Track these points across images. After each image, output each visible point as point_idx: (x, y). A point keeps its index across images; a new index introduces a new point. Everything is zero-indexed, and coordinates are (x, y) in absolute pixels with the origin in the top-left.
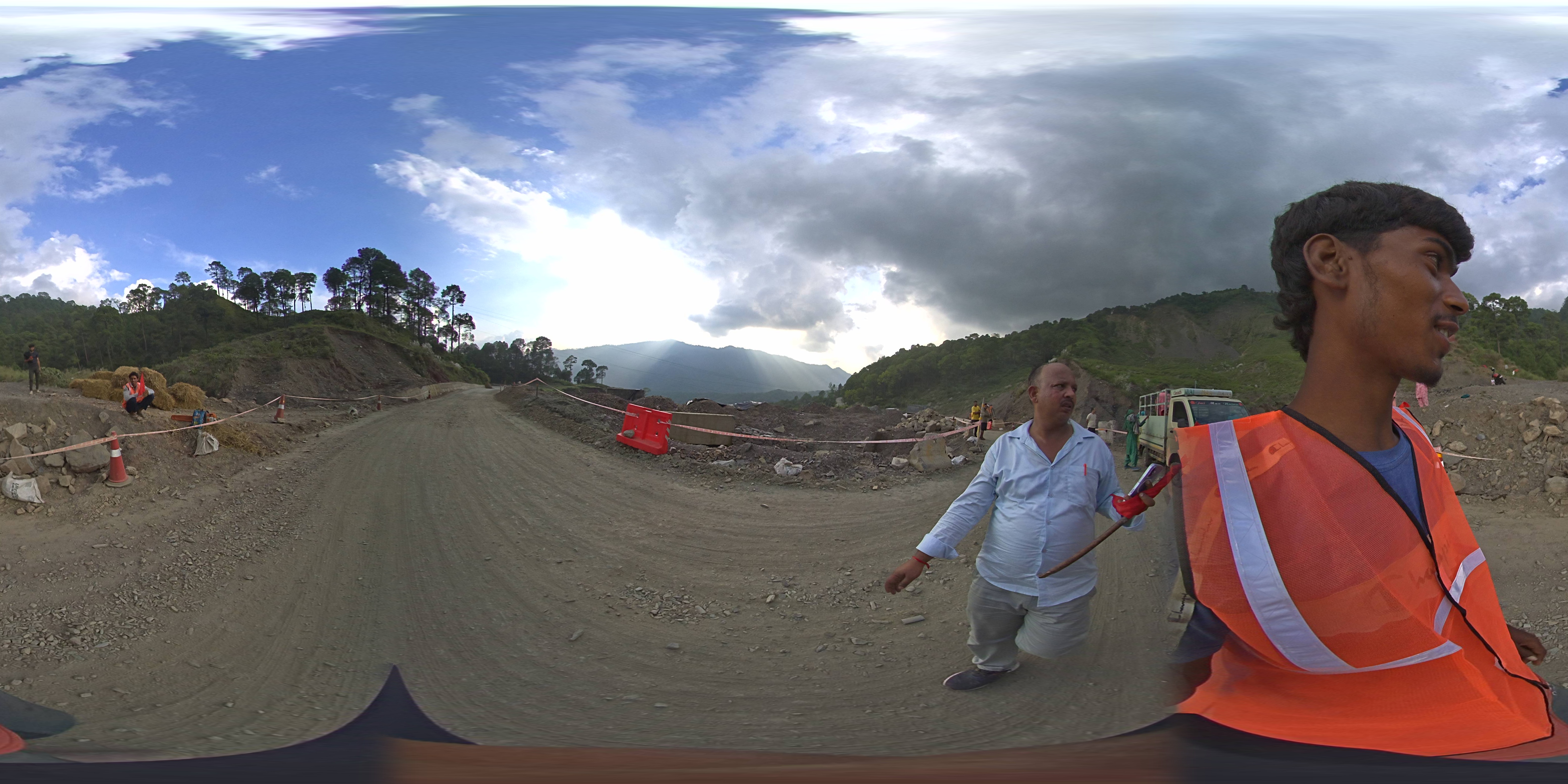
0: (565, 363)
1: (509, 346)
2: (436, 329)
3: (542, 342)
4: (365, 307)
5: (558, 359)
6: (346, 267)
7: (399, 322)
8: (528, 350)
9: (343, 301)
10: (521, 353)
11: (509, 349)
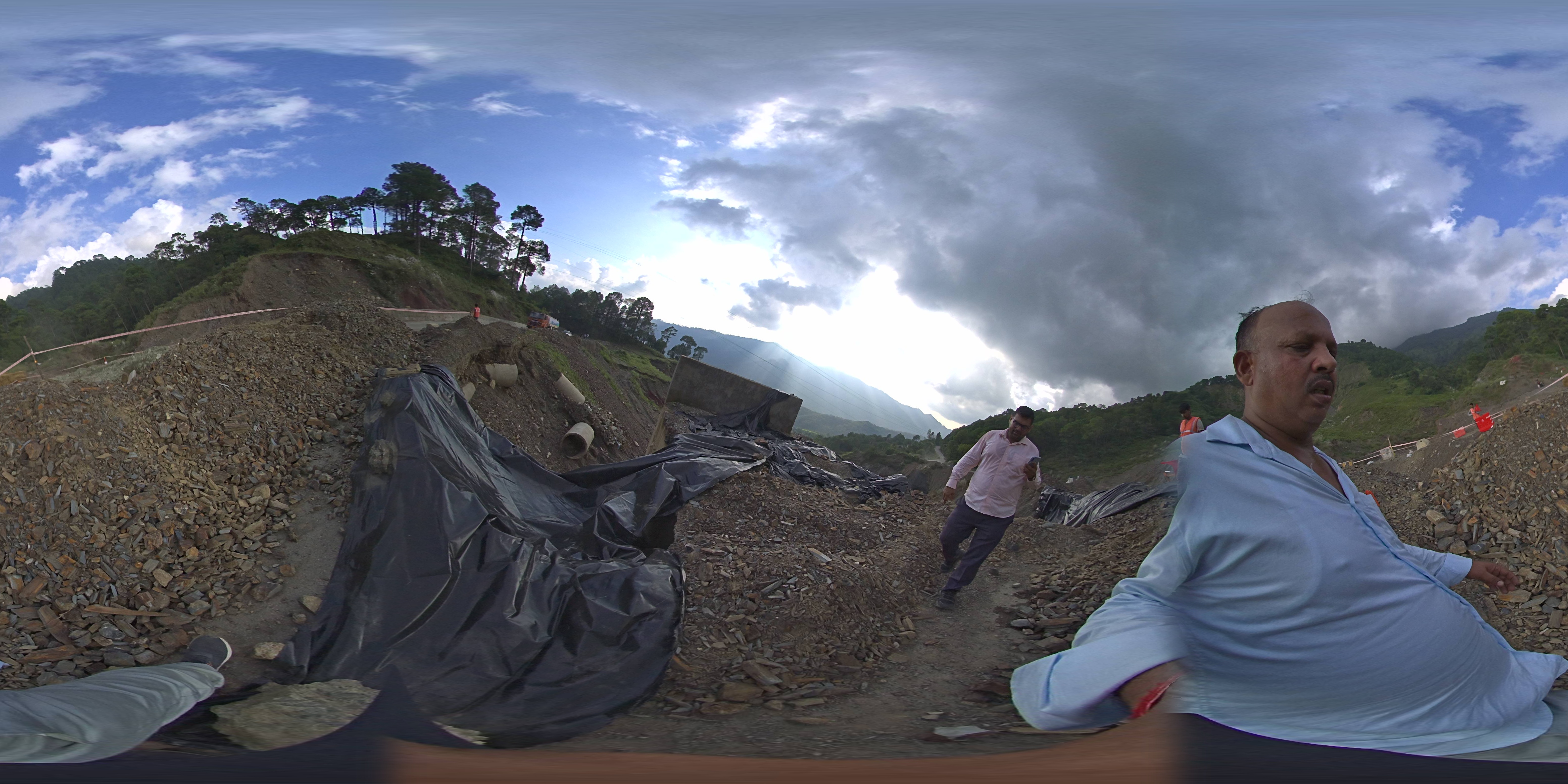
0: (663, 332)
1: (604, 298)
3: (643, 303)
5: (655, 326)
8: (625, 307)
10: (616, 309)
11: (604, 302)
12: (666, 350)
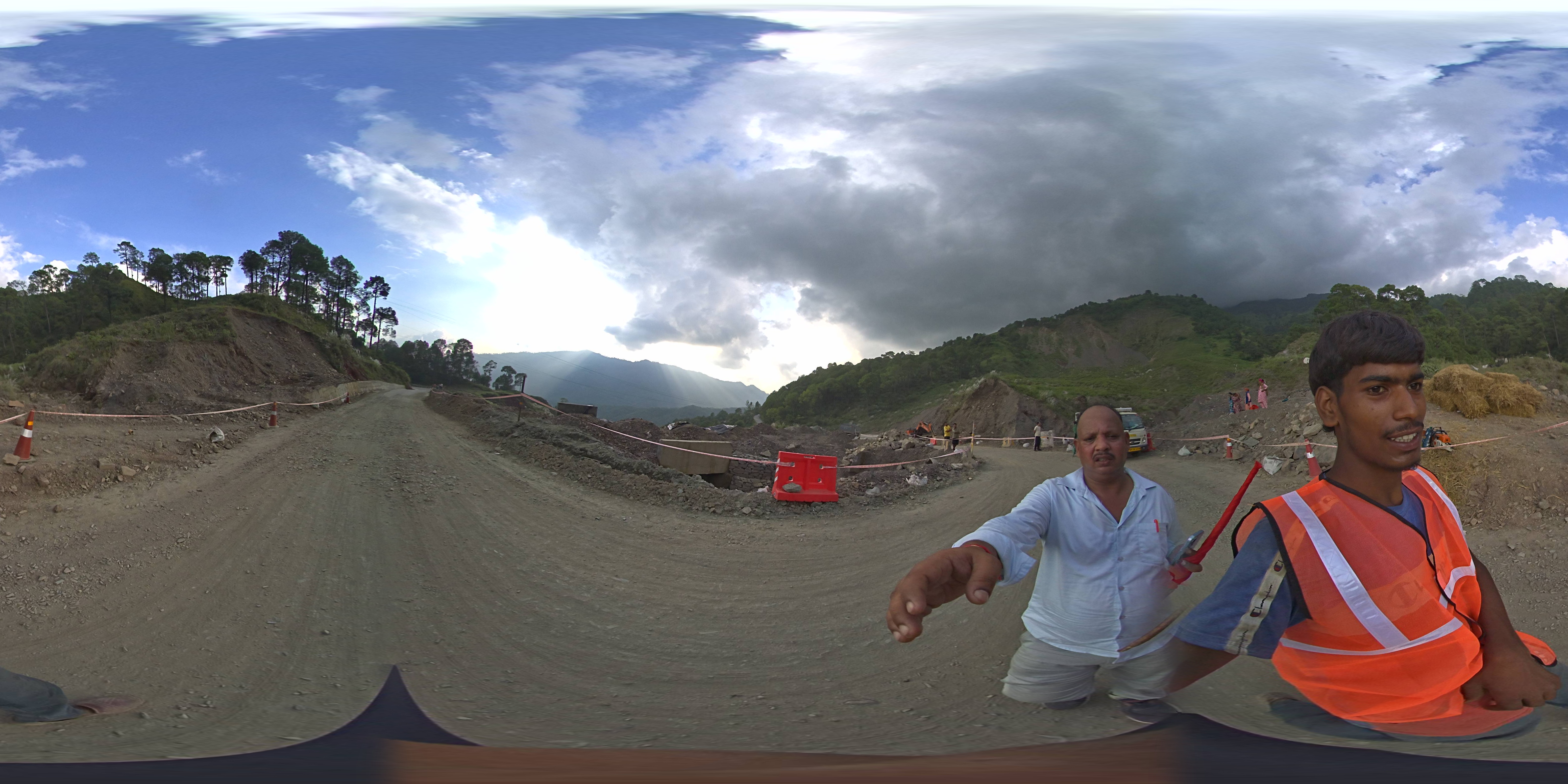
0: (484, 367)
1: (430, 345)
2: (355, 323)
3: (464, 344)
4: (283, 296)
5: (477, 363)
6: (265, 251)
7: (317, 312)
8: (449, 351)
9: (260, 288)
10: (442, 354)
11: (430, 349)
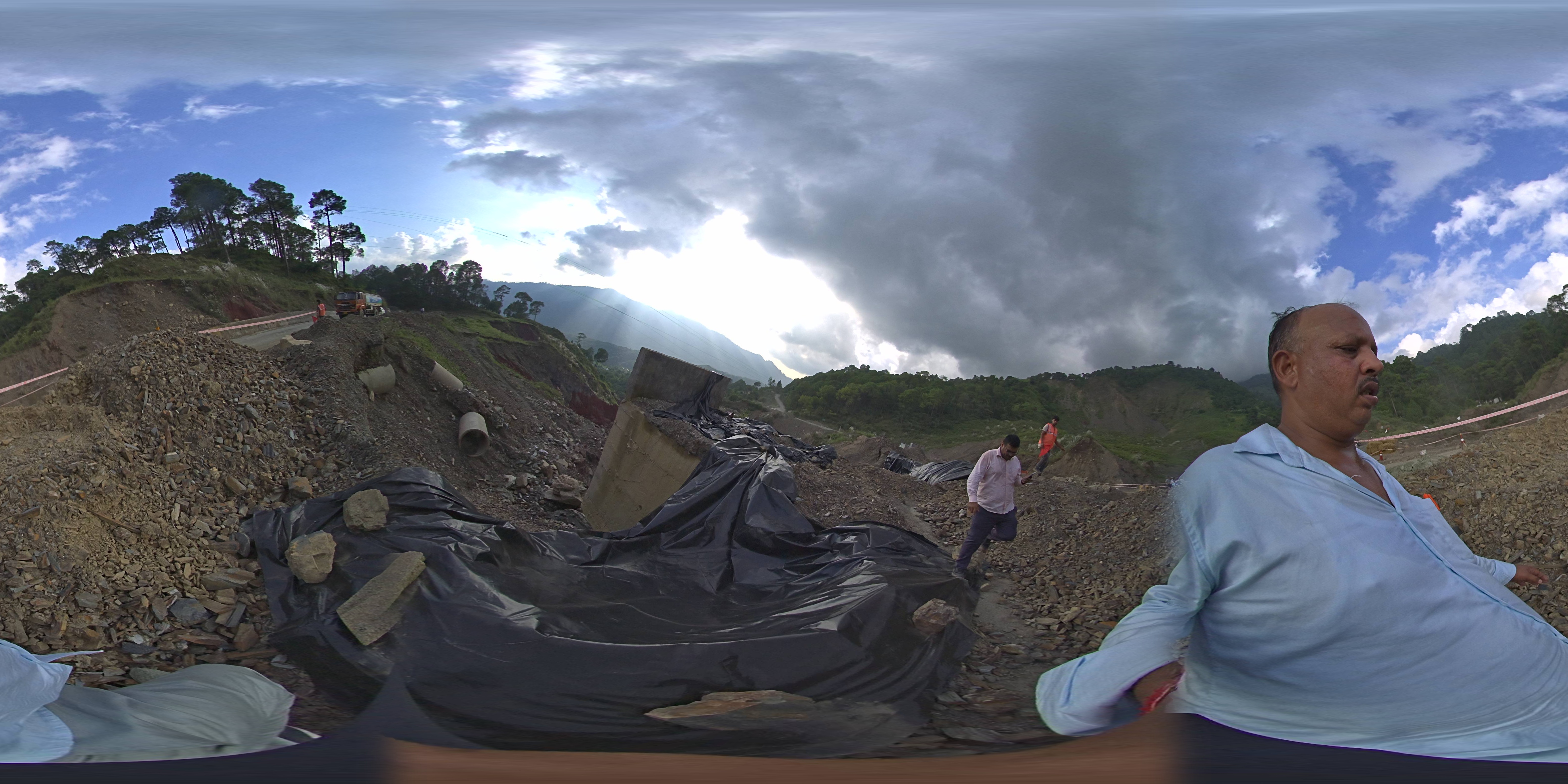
0: (494, 293)
1: (428, 269)
3: (470, 266)
5: (487, 288)
8: (452, 274)
10: (444, 277)
11: (429, 272)
12: (502, 309)
